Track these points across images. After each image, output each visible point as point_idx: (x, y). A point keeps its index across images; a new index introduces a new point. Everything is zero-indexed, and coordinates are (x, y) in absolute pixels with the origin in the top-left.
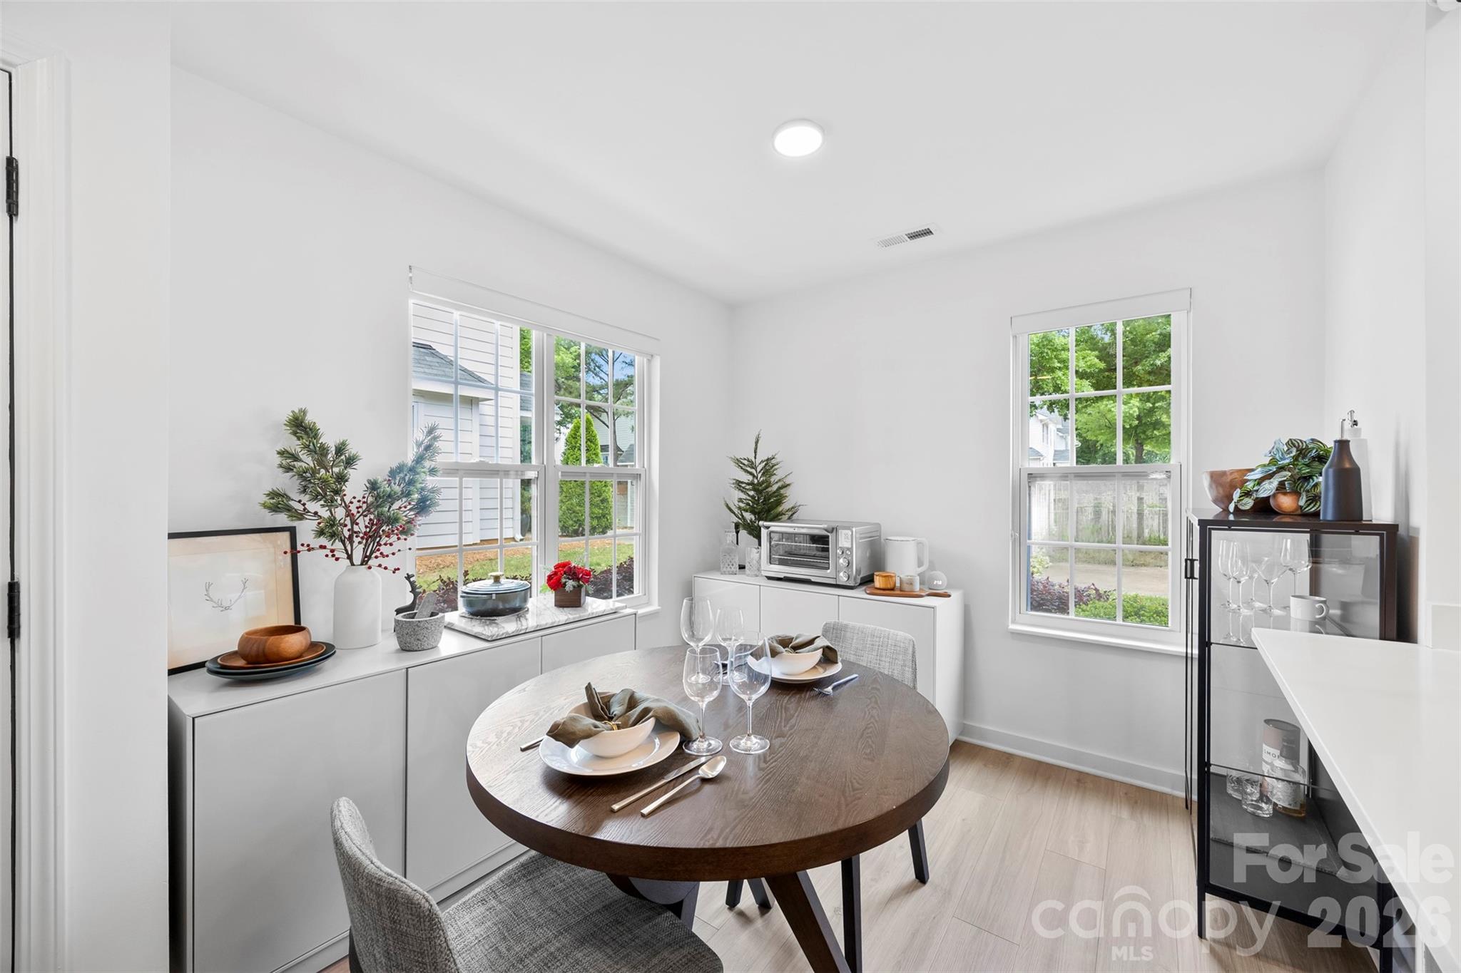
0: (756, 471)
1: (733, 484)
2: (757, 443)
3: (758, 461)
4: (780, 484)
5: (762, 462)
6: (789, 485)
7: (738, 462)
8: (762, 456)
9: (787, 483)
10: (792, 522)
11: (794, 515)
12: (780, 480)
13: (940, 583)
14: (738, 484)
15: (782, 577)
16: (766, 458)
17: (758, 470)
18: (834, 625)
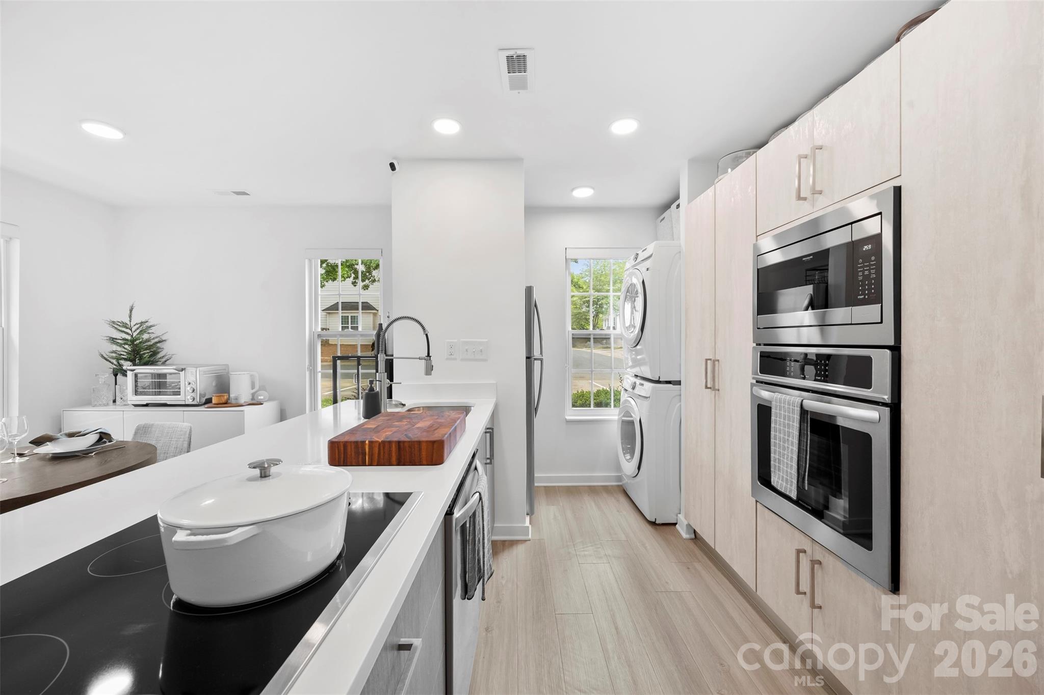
0: (131, 330)
1: (107, 340)
2: (131, 311)
3: (133, 323)
4: (156, 340)
5: (137, 324)
6: (165, 341)
7: (113, 324)
8: (136, 319)
9: (164, 339)
10: (166, 365)
11: (168, 361)
12: (157, 337)
13: (262, 397)
14: (113, 340)
15: (145, 403)
16: (140, 322)
17: (133, 330)
18: (144, 425)
